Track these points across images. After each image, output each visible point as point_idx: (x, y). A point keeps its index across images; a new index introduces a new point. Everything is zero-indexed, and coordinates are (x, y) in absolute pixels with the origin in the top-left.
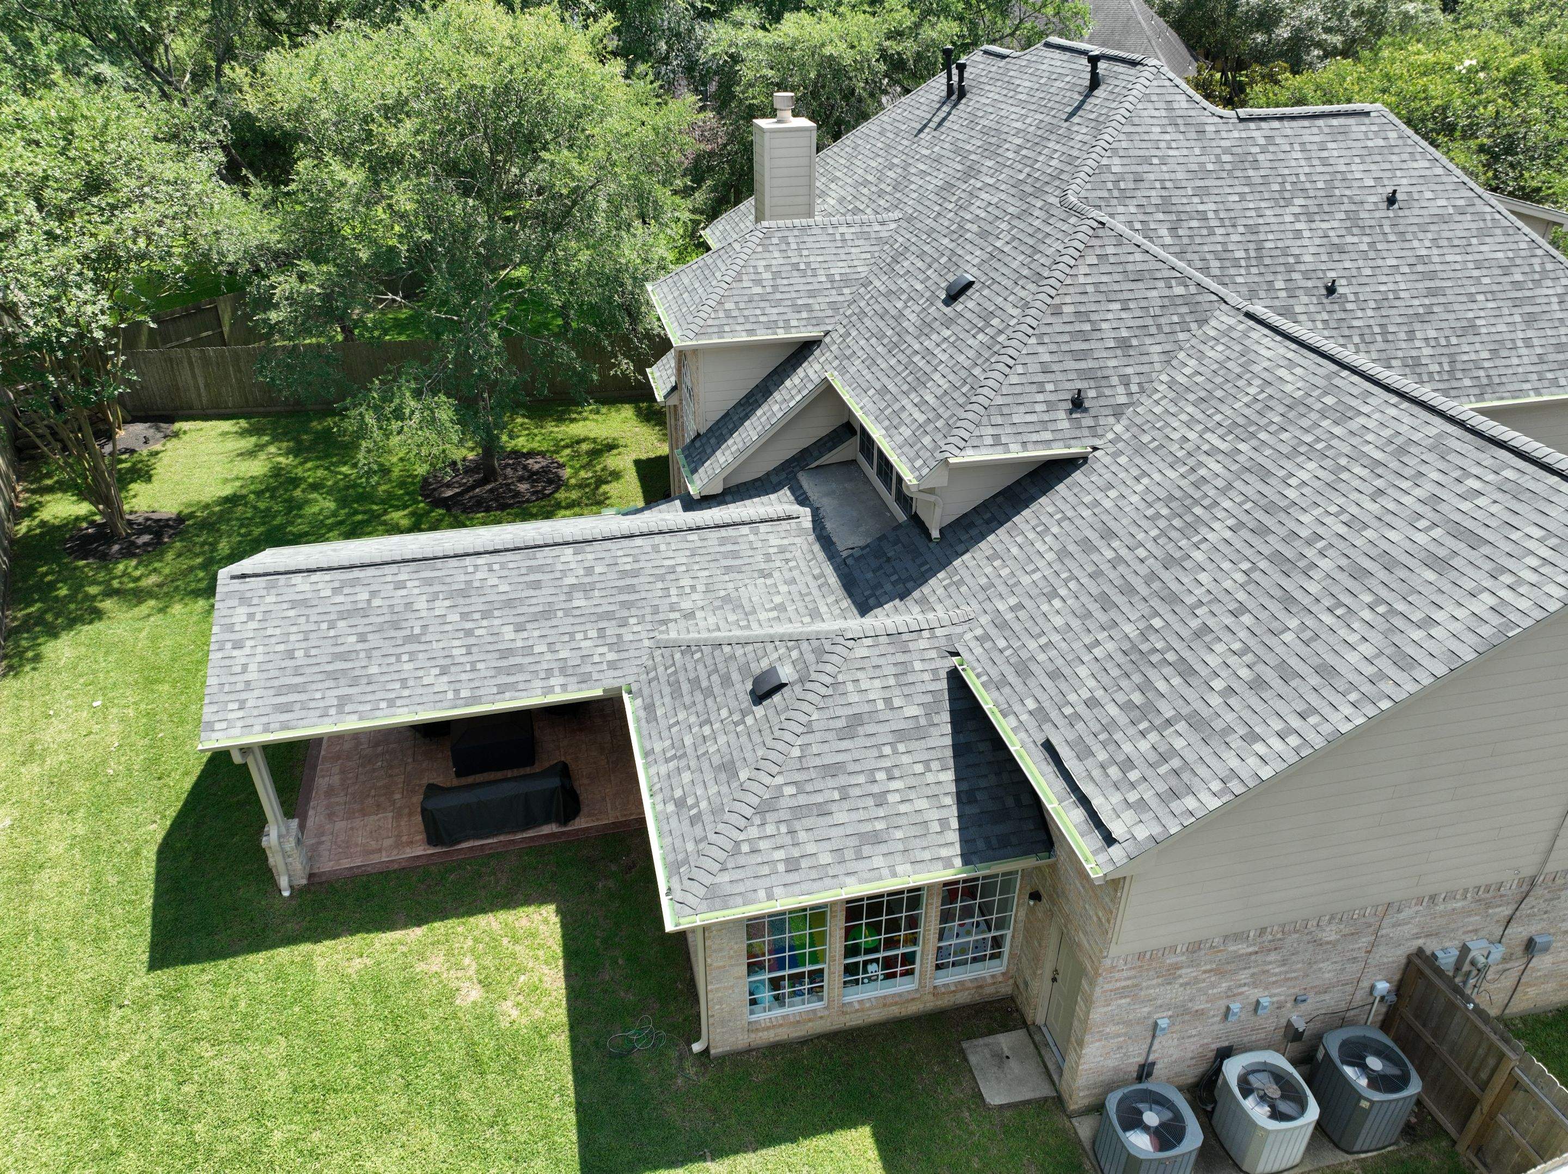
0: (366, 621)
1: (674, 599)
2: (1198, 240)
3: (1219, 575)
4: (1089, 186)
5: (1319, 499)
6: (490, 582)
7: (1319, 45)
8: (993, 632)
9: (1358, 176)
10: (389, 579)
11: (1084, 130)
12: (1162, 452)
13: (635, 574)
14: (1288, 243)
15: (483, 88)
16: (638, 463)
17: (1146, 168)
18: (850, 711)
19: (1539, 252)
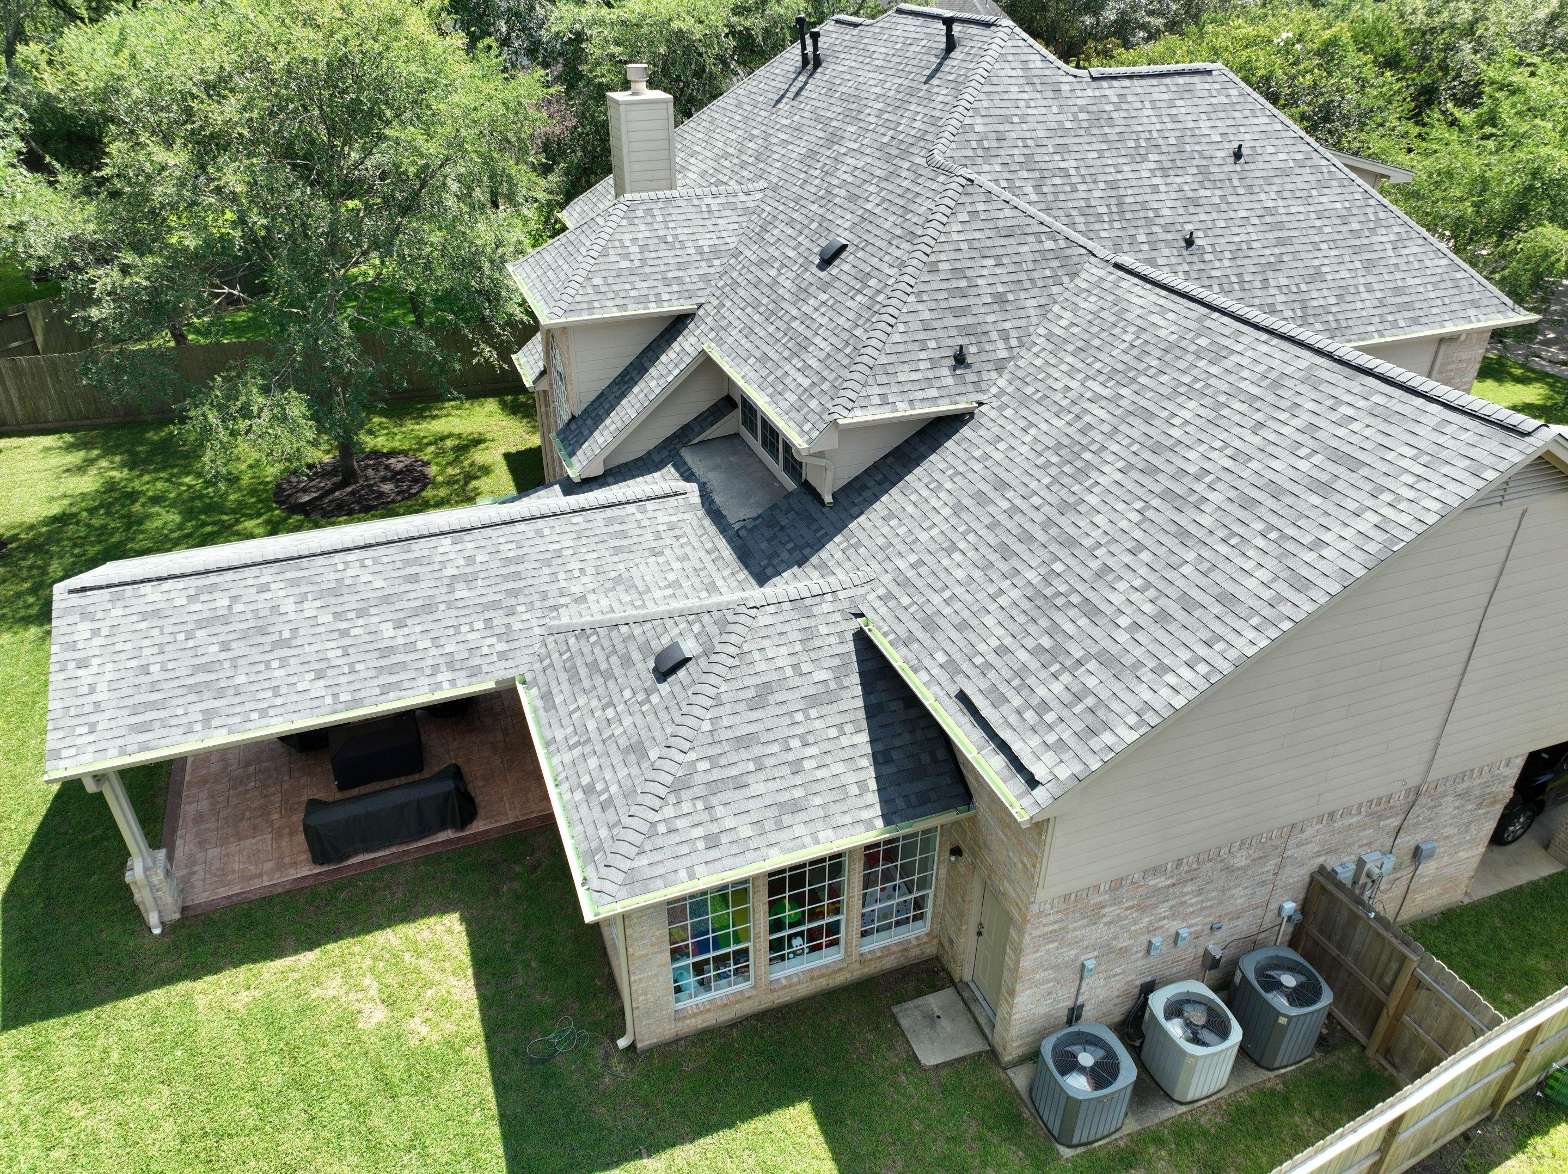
0: (228, 628)
1: (563, 584)
2: (1062, 197)
3: (1114, 517)
4: (954, 146)
5: (1203, 436)
6: (363, 579)
7: (1143, 27)
8: (896, 590)
9: (1206, 132)
10: (250, 582)
11: (944, 92)
12: (1046, 402)
13: (520, 560)
14: (1147, 197)
15: (315, 62)
16: (507, 456)
17: (1008, 127)
18: (758, 680)
19: (1372, 202)
